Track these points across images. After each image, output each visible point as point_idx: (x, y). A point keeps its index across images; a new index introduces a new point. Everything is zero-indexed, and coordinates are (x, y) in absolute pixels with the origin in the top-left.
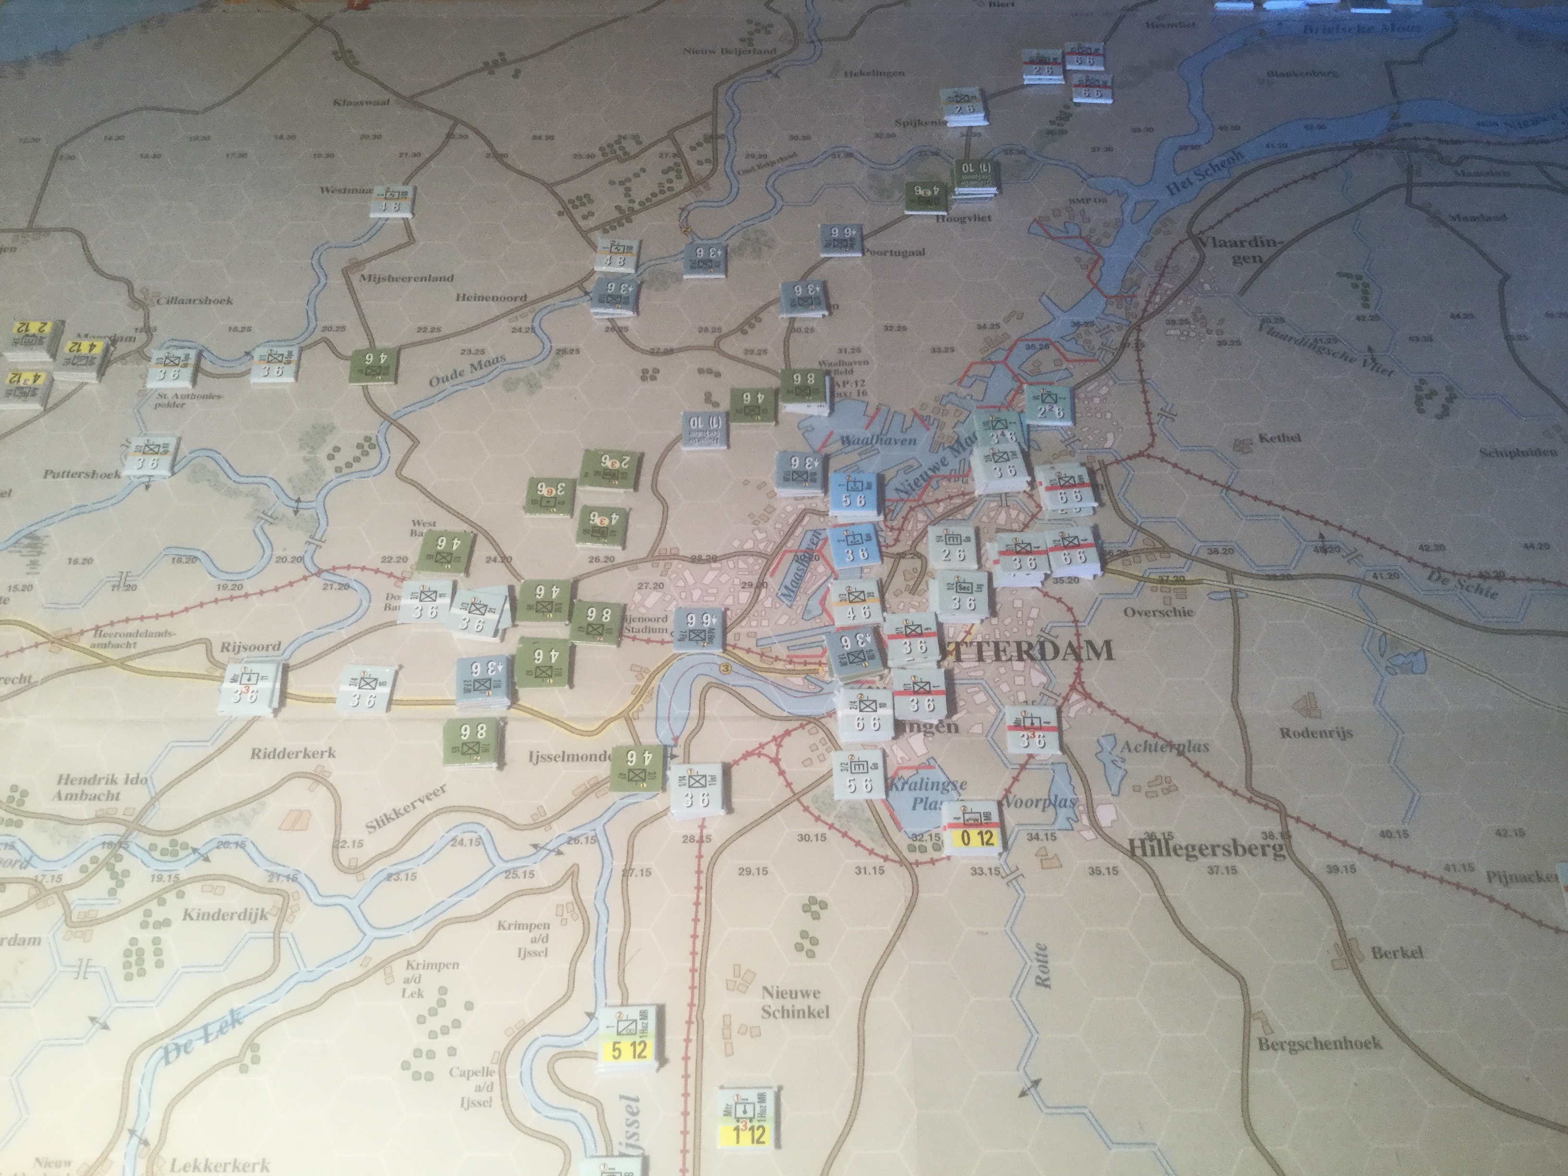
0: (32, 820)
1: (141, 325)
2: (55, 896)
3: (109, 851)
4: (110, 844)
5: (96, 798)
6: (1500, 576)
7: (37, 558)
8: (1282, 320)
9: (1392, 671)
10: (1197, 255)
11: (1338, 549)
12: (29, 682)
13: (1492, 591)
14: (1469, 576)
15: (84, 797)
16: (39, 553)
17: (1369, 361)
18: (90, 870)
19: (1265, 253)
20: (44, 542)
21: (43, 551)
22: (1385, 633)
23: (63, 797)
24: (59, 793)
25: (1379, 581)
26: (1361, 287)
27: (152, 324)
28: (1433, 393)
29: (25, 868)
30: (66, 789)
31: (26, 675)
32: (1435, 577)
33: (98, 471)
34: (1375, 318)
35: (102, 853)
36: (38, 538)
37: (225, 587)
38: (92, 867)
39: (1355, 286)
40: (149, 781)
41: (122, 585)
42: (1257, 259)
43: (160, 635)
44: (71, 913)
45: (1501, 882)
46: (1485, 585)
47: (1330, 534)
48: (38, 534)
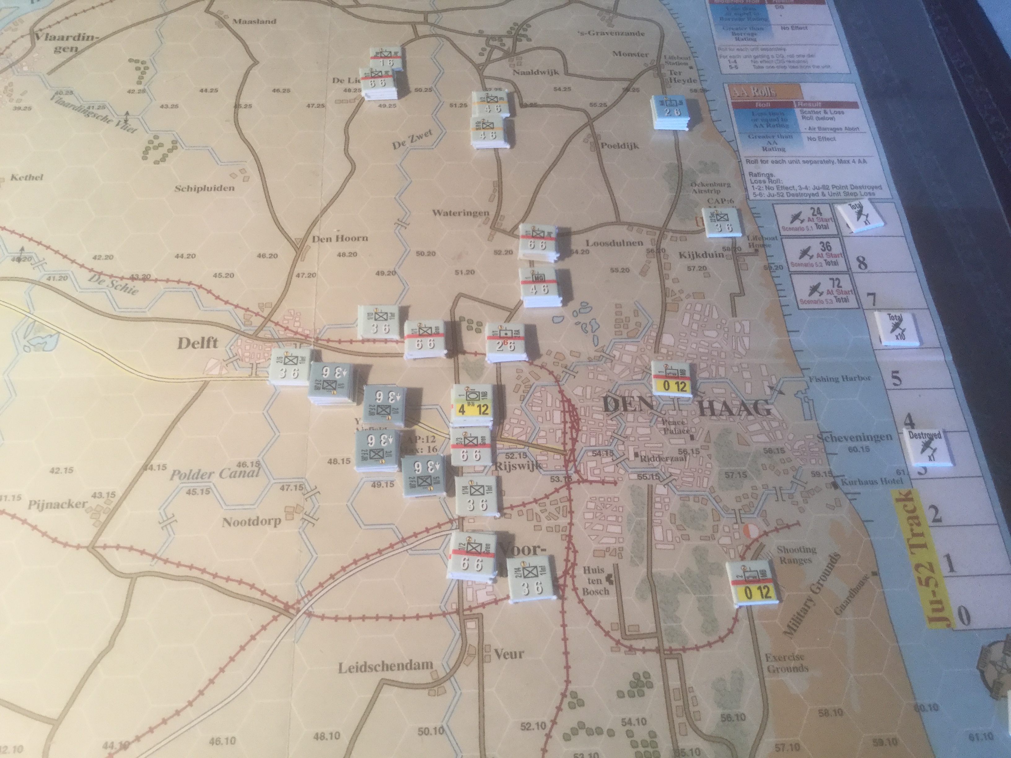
6: (146, 278)
8: (72, 93)
9: (26, 349)
10: (29, 45)
11: (29, 259)
13: (134, 289)
14: (122, 278)
17: (122, 123)
19: (81, 45)
22: (35, 321)
25: (51, 283)
26: (142, 69)
28: (161, 145)
32: (97, 277)
34: (144, 91)
39: (138, 69)
42: (74, 49)
45: (38, 507)
46: (130, 284)
47: (30, 247)
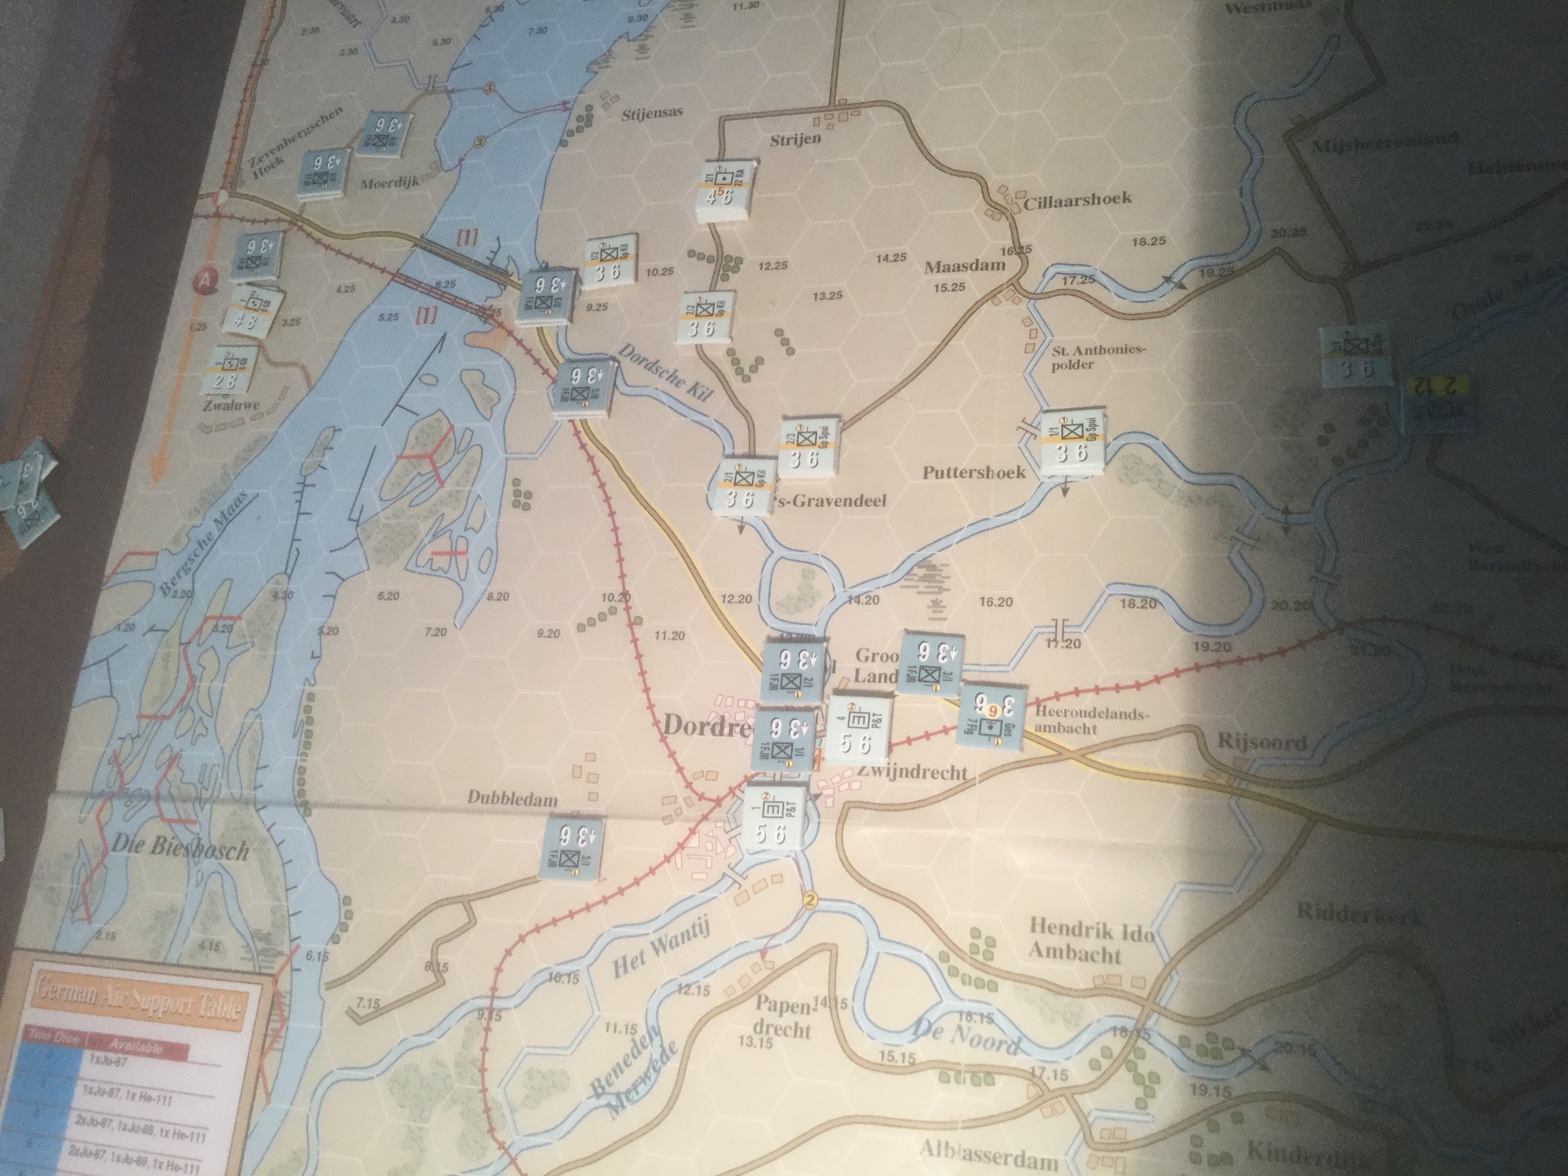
0: (1010, 983)
1: (1009, 243)
2: (1063, 1100)
3: (1125, 1040)
4: (1124, 1030)
5: (1088, 957)
7: (940, 597)
12: (964, 778)
15: (1072, 954)
16: (941, 590)
18: (1104, 1068)
20: (944, 574)
21: (945, 586)
23: (1044, 953)
24: (1037, 945)
27: (1024, 241)
29: (1015, 1053)
30: (1047, 941)
31: (959, 767)
33: (995, 468)
35: (1117, 1044)
36: (933, 567)
37: (1206, 647)
38: (1105, 1063)
40: (1157, 939)
41: (1059, 638)
43: (1125, 716)
44: (1090, 1127)
48: (934, 560)
